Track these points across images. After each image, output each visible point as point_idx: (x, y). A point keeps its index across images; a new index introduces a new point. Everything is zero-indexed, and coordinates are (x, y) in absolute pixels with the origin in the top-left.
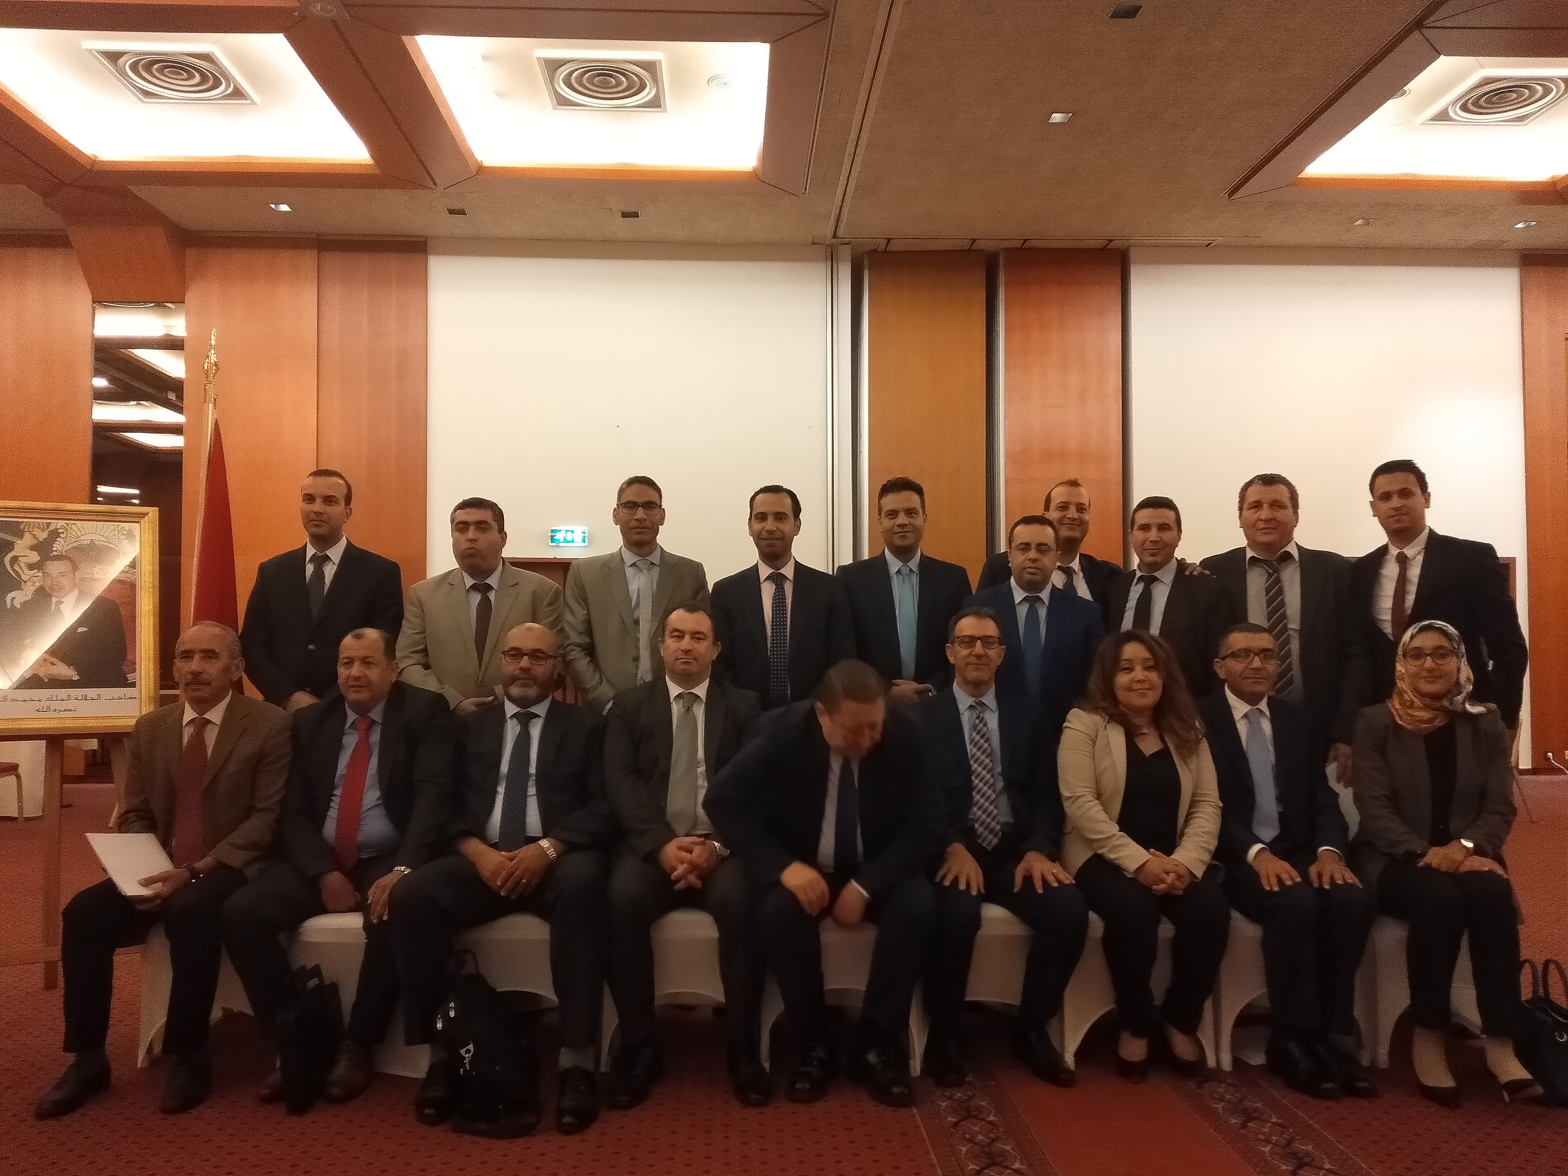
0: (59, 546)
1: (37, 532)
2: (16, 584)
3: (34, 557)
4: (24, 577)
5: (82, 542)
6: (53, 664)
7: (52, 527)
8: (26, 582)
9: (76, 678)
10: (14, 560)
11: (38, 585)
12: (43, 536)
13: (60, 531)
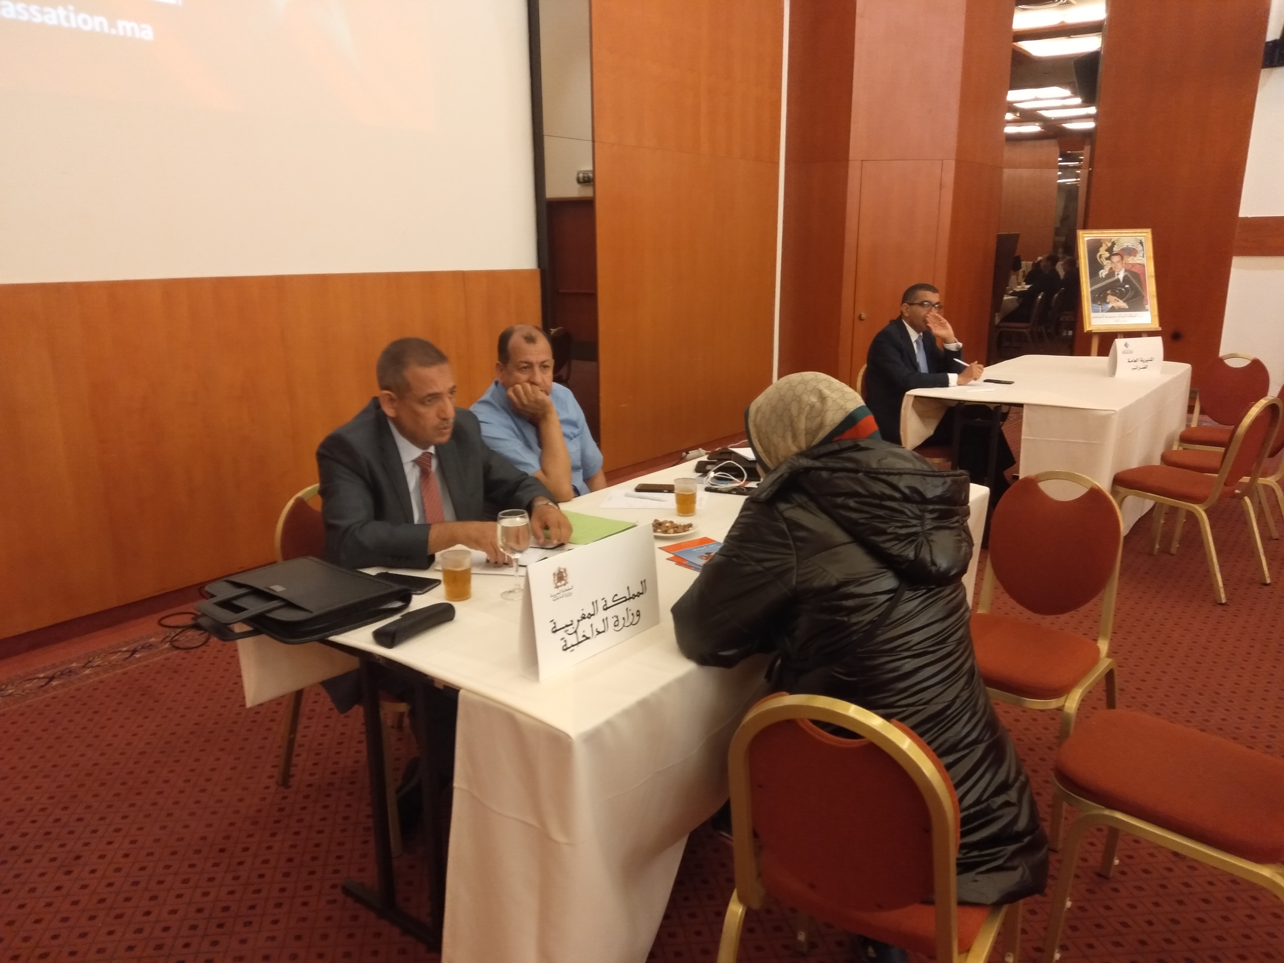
0: (1116, 249)
1: (1107, 243)
2: (1102, 267)
3: (1107, 254)
4: (1105, 264)
5: (1124, 247)
6: (1118, 301)
7: (1112, 240)
8: (1105, 265)
9: (1127, 307)
10: (1100, 256)
11: (1110, 267)
12: (1109, 244)
13: (1116, 242)
